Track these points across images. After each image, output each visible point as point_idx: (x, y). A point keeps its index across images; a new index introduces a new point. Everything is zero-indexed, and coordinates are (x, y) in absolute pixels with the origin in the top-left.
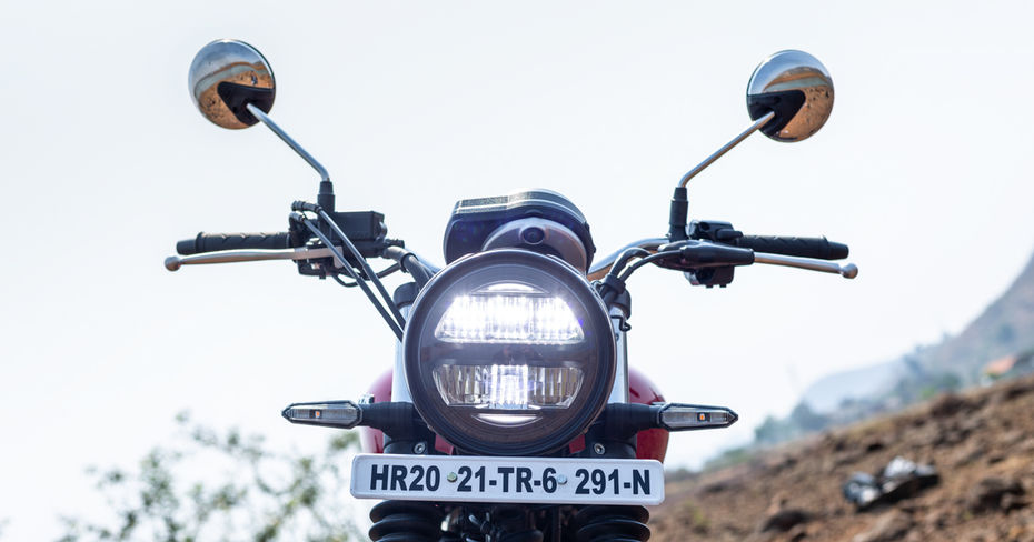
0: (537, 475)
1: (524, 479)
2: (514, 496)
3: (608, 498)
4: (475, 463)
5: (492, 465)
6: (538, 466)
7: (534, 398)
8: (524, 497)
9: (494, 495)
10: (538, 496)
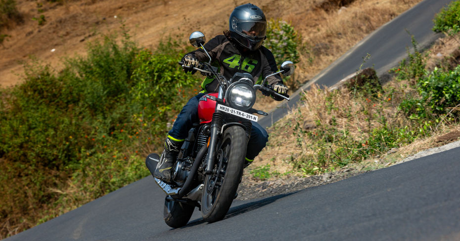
0: (242, 114)
1: (240, 114)
2: (238, 115)
3: (250, 119)
4: (234, 110)
5: (236, 111)
6: (242, 112)
7: (242, 103)
8: (239, 116)
9: (236, 114)
10: (241, 116)
